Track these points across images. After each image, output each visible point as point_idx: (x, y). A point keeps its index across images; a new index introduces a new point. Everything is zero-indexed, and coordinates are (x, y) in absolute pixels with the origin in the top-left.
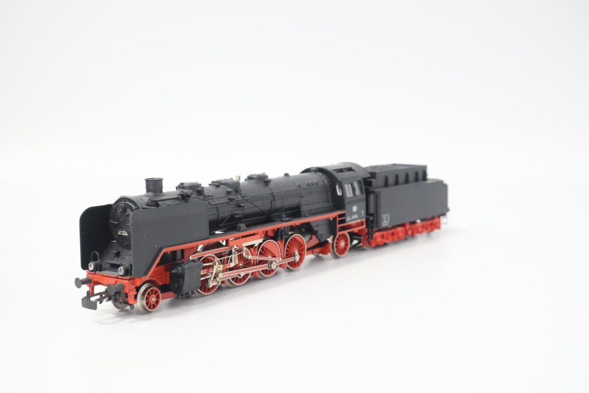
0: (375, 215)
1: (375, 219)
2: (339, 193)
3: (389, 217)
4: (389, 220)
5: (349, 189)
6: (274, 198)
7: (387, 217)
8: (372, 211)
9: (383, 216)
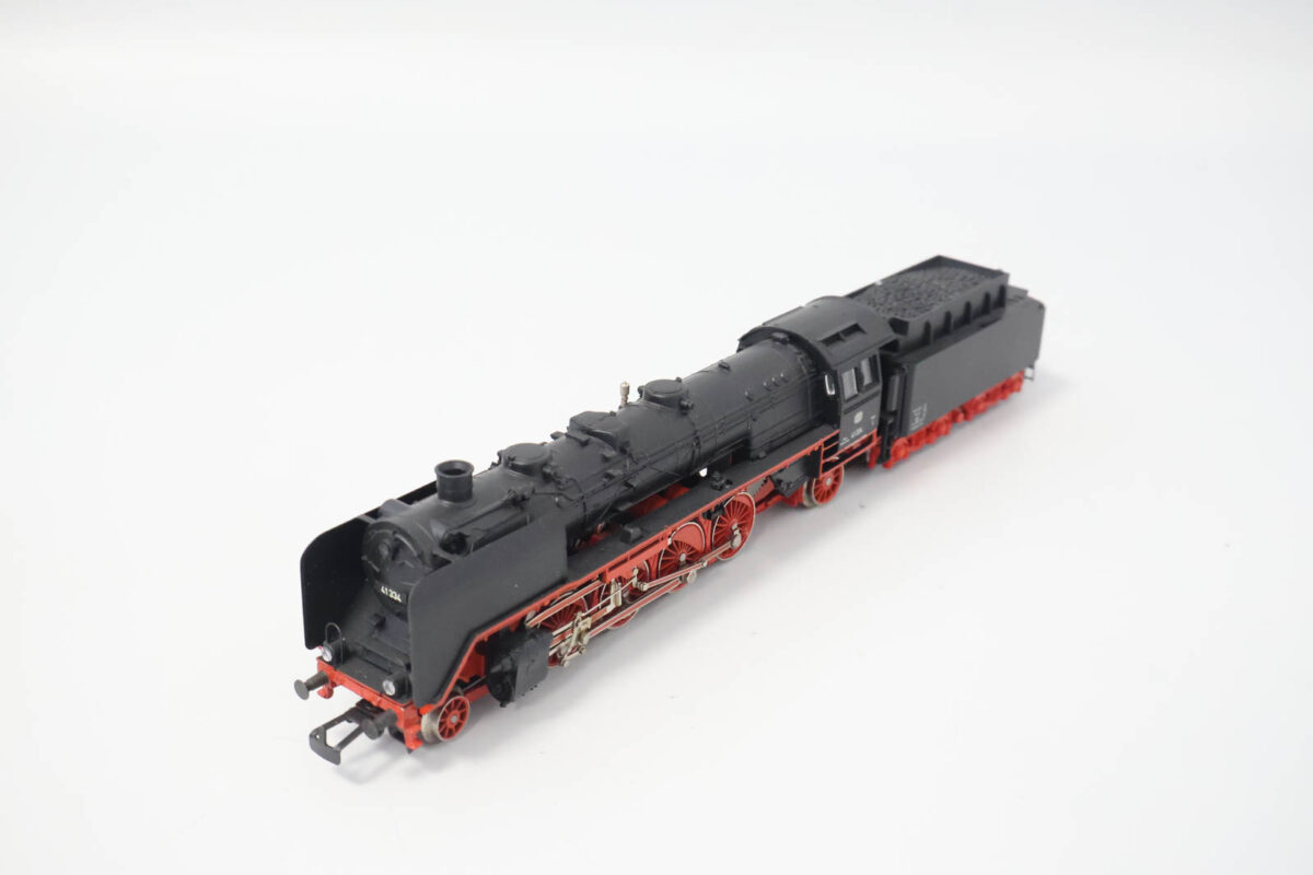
0: (899, 413)
1: (898, 423)
2: (831, 392)
3: (925, 410)
4: (924, 415)
5: (851, 379)
6: (698, 444)
7: (922, 411)
8: (893, 405)
9: (914, 411)
